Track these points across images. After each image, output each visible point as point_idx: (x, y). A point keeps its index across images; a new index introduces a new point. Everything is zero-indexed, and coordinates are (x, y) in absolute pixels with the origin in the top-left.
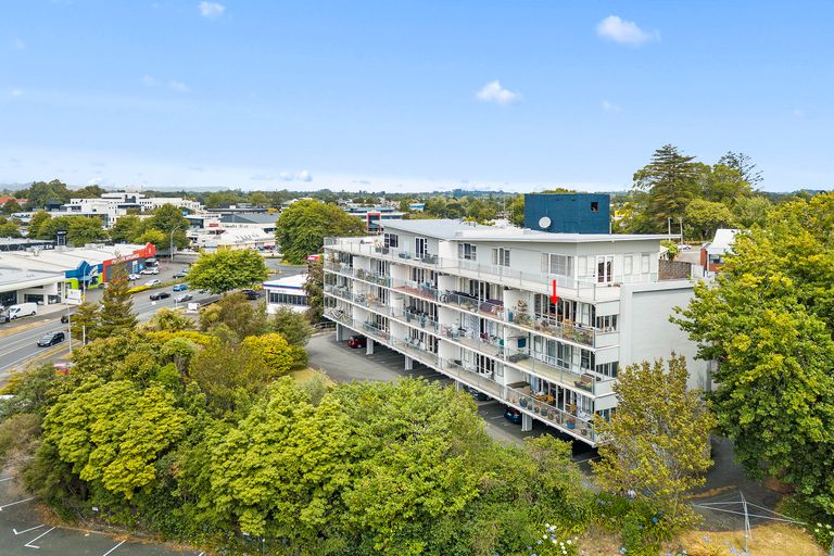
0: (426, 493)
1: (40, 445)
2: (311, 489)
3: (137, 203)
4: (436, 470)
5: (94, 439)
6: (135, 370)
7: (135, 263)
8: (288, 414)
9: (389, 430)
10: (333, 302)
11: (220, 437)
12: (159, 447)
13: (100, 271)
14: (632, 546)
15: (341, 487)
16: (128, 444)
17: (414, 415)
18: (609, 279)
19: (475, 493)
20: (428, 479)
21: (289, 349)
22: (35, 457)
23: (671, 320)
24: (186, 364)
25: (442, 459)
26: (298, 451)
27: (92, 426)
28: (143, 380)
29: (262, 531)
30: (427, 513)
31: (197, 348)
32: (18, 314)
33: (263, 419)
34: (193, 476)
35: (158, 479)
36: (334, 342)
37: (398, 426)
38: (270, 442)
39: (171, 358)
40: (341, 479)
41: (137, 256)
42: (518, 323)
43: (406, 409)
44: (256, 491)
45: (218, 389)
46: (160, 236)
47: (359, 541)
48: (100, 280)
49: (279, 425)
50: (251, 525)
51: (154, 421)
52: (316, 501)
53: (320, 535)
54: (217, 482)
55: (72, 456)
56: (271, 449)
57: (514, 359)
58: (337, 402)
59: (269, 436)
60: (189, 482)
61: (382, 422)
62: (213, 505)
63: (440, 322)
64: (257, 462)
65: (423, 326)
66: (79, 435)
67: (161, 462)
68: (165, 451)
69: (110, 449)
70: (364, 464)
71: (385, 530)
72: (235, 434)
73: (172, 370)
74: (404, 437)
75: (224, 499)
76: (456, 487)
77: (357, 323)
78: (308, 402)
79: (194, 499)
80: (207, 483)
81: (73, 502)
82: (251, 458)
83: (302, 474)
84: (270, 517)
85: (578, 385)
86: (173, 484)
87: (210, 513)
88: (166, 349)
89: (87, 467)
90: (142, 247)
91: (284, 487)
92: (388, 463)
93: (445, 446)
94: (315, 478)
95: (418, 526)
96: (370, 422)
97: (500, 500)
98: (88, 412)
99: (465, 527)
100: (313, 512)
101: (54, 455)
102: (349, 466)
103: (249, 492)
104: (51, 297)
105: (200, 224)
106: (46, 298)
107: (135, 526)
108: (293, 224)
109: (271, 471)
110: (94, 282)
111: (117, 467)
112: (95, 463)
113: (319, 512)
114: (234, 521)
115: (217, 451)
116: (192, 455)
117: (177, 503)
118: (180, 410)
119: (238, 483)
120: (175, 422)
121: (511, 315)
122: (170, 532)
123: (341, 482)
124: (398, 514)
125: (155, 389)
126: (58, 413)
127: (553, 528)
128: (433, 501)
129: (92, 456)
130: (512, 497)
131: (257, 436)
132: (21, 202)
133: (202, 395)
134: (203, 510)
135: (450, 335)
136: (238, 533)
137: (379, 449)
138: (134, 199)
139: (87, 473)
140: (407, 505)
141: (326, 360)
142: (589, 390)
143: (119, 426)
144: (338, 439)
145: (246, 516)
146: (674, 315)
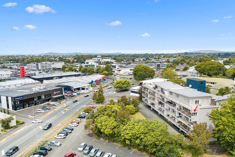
0: (156, 141)
1: (94, 125)
2: (137, 138)
3: (100, 61)
4: (158, 138)
5: (103, 125)
6: (108, 114)
7: (102, 80)
8: (134, 125)
9: (151, 130)
10: (144, 98)
11: (122, 128)
12: (113, 128)
13: (95, 82)
14: (193, 155)
15: (142, 138)
16: (108, 127)
17: (155, 128)
18: (198, 104)
19: (165, 142)
20: (157, 139)
21: (135, 108)
22: (94, 127)
23: (207, 115)
24: (116, 113)
25: (159, 136)
26: (135, 131)
27: (102, 123)
28: (110, 116)
29: (129, 143)
30: (156, 144)
31: (118, 109)
32: (81, 93)
33: (129, 125)
34: (118, 133)
35: (113, 133)
36: (144, 105)
37: (152, 129)
38: (131, 129)
39: (114, 112)
40: (143, 137)
41: (102, 78)
42: (179, 111)
43: (154, 126)
44: (128, 137)
45: (122, 119)
46: (107, 72)
47: (145, 147)
48: (95, 84)
49: (132, 127)
50: (128, 142)
51: (112, 123)
52: (138, 140)
53: (139, 145)
54: (122, 135)
55: (100, 128)
56: (130, 130)
57: (178, 117)
58: (142, 124)
59: (130, 128)
60: (118, 134)
61: (149, 128)
62: (121, 138)
63: (165, 107)
64: (128, 132)
65: (162, 107)
66: (100, 124)
67: (113, 130)
68: (114, 128)
69: (105, 127)
70: (146, 135)
71: (149, 146)
72: (125, 127)
73: (114, 114)
74: (153, 131)
75: (123, 137)
76: (161, 141)
77: (149, 103)
78: (137, 123)
79: (118, 137)
80: (120, 135)
81: (99, 134)
82: (127, 132)
83: (136, 135)
84: (131, 141)
85: (188, 125)
86: (115, 134)
87: (121, 139)
88: (113, 110)
89: (102, 129)
90: (103, 76)
91: (133, 137)
92: (150, 135)
93: (160, 134)
94: (138, 136)
95: (155, 146)
96: (147, 128)
97: (169, 144)
98: (102, 121)
99: (163, 148)
100: (138, 141)
101: (97, 127)
102: (144, 135)
103: (127, 137)
104: (87, 89)
105: (115, 67)
106: (85, 89)
107: (109, 140)
108: (137, 71)
109: (130, 134)
110: (94, 84)
111: (106, 130)
112: (103, 129)
113: (139, 142)
114: (125, 141)
115: (122, 130)
116: (118, 130)
117: (116, 137)
118: (116, 122)
119: (125, 135)
120: (115, 124)
121: (178, 109)
122: (114, 141)
123: (142, 137)
124: (151, 144)
125: (112, 118)
126: (97, 120)
127: (179, 150)
128: (157, 143)
129: (103, 128)
130: (172, 143)
131: (128, 128)
132: (75, 60)
133: (119, 119)
134: (120, 139)
135: (167, 110)
136: (125, 143)
137: (149, 133)
138: (99, 60)
139: (102, 130)
140: (153, 143)
141: (142, 110)
142: (190, 126)
143: (106, 124)
144: (142, 130)
145: (127, 141)
146: (207, 114)
